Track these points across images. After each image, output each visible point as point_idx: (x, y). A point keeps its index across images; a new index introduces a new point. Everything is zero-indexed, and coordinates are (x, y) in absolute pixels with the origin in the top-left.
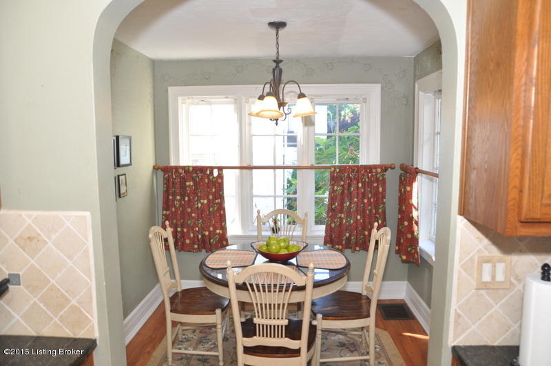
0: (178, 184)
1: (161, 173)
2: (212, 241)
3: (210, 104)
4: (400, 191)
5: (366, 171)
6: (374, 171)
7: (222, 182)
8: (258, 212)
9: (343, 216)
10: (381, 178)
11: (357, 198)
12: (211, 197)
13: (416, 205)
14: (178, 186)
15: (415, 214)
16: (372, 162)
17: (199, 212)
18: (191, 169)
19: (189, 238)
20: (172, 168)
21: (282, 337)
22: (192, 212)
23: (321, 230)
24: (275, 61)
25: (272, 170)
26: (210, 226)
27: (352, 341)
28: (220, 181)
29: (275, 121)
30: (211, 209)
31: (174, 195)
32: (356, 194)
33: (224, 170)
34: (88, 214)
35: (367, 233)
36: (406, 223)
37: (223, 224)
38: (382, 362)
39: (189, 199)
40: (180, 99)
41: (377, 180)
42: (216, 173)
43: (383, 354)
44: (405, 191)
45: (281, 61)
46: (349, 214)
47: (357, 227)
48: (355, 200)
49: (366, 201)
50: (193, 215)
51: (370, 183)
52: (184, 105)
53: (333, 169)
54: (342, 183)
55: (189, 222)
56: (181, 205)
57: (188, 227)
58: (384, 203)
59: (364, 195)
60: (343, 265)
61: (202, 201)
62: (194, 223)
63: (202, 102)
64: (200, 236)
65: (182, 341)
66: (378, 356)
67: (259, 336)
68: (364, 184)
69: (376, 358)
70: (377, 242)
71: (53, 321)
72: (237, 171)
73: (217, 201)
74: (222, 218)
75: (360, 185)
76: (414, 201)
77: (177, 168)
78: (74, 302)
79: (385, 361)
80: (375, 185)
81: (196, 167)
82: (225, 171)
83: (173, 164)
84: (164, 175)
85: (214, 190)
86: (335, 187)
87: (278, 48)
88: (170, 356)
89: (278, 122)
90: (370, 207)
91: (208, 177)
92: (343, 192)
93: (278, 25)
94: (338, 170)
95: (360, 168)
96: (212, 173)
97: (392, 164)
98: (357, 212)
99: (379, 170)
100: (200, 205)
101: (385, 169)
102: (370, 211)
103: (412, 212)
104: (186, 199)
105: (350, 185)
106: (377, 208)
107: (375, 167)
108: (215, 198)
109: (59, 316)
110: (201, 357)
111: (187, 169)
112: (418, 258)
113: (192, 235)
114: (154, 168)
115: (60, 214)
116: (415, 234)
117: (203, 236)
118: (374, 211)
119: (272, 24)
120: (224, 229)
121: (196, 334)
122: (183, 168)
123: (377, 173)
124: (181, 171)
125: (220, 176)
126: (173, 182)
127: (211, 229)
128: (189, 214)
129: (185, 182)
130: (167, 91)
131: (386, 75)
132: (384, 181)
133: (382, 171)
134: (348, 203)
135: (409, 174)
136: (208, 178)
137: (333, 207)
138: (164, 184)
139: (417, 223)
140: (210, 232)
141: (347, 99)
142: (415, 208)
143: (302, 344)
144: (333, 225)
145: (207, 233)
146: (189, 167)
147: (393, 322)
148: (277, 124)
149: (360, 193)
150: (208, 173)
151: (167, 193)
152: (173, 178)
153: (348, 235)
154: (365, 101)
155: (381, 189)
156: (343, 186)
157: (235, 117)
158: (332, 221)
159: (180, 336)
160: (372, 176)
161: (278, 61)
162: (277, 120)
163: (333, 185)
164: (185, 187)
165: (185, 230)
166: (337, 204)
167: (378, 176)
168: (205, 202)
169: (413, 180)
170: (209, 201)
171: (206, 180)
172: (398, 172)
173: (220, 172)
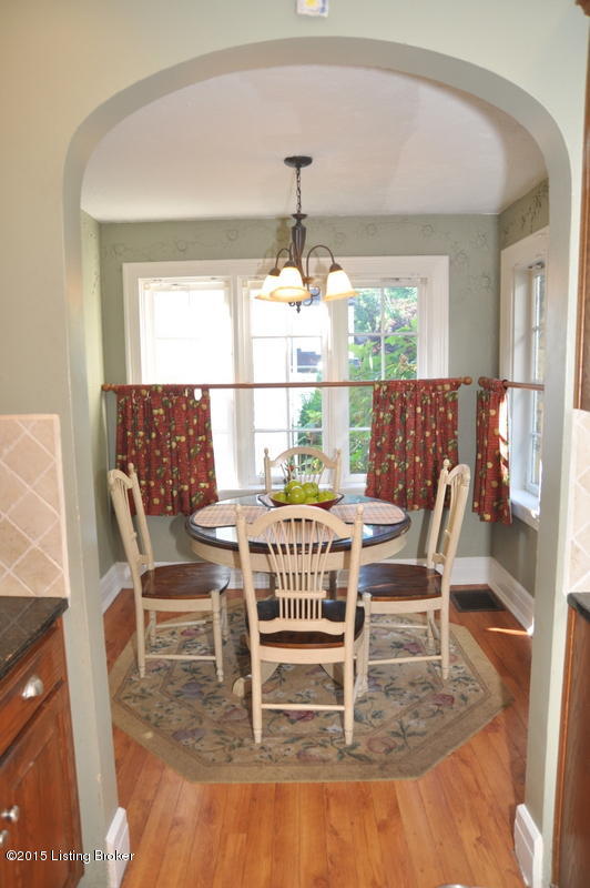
0: (141, 412)
1: (113, 397)
2: (194, 499)
3: (188, 289)
4: (479, 417)
5: (427, 389)
6: (440, 388)
7: (209, 409)
8: (266, 452)
9: (393, 457)
10: (450, 399)
11: (415, 429)
12: (191, 432)
13: (504, 436)
14: (140, 415)
15: (503, 450)
16: (435, 376)
17: (174, 455)
18: (160, 389)
19: (159, 496)
20: (131, 388)
21: (317, 617)
22: (162, 455)
23: (360, 482)
24: (295, 216)
25: (284, 389)
26: (190, 477)
27: (412, 640)
28: (204, 407)
29: (296, 307)
30: (192, 451)
31: (135, 429)
32: (413, 424)
33: (211, 390)
34: (56, 417)
35: (429, 483)
36: (490, 465)
37: (211, 473)
38: (460, 666)
39: (158, 434)
40: (141, 282)
41: (445, 402)
42: (198, 394)
43: (460, 656)
44: (488, 417)
45: (304, 216)
46: (403, 454)
47: (415, 474)
48: (412, 432)
49: (428, 434)
50: (165, 460)
51: (435, 407)
52: (147, 292)
53: (377, 386)
54: (392, 407)
55: (158, 471)
56: (145, 446)
57: (157, 478)
58: (455, 437)
59: (425, 426)
60: (401, 520)
61: (178, 438)
62: (166, 474)
63: (174, 287)
64: (175, 493)
65: (156, 647)
66: (453, 658)
67: (284, 616)
68: (424, 408)
69: (451, 661)
70: (448, 487)
71: (6, 574)
72: (231, 391)
73: (200, 438)
74: (209, 464)
75: (419, 410)
76: (502, 430)
77: (138, 388)
78: (35, 544)
79: (464, 665)
80: (442, 409)
81: (168, 386)
82: (213, 393)
83: (131, 382)
84: (118, 400)
85: (195, 421)
86: (382, 414)
87: (299, 197)
88: (142, 663)
89: (301, 307)
90: (433, 444)
91: (186, 401)
92: (393, 422)
93: (299, 162)
94: (385, 388)
95: (418, 385)
96: (192, 395)
97: (466, 378)
98: (415, 451)
99: (447, 387)
100: (174, 444)
101: (456, 384)
102: (435, 449)
103: (498, 448)
104: (154, 435)
105: (403, 411)
106: (444, 444)
107: (442, 382)
108: (198, 434)
109: (14, 565)
110: (187, 666)
111: (154, 389)
112: (508, 517)
113: (163, 491)
114: (103, 388)
115: (16, 418)
116: (505, 479)
117: (181, 492)
118: (440, 449)
119: (290, 160)
120: (212, 481)
121: (175, 636)
122: (148, 388)
123: (444, 392)
124: (144, 392)
125: (206, 399)
126: (133, 411)
127: (193, 481)
128: (159, 459)
129: (151, 409)
130: (121, 270)
131: (456, 243)
132: (455, 402)
133: (452, 389)
134: (401, 439)
135: (492, 391)
136: (187, 404)
137: (378, 444)
138: (118, 413)
139: (506, 463)
140: (190, 486)
141: (397, 279)
142: (503, 440)
143: (346, 627)
144: (378, 472)
145: (186, 488)
146: (156, 386)
147: (473, 614)
148: (298, 310)
149: (419, 422)
150: (186, 395)
151: (123, 427)
152: (132, 404)
153: (401, 486)
154: (424, 281)
155: (450, 416)
156: (393, 412)
157: (225, 309)
158: (378, 466)
159: (153, 639)
160: (437, 395)
161: (299, 217)
162: (299, 304)
163: (378, 411)
164: (152, 417)
165: (152, 484)
166: (384, 439)
167: (447, 395)
168: (183, 439)
169: (500, 399)
170: (188, 437)
171: (184, 406)
172: (476, 387)
173: (206, 393)
